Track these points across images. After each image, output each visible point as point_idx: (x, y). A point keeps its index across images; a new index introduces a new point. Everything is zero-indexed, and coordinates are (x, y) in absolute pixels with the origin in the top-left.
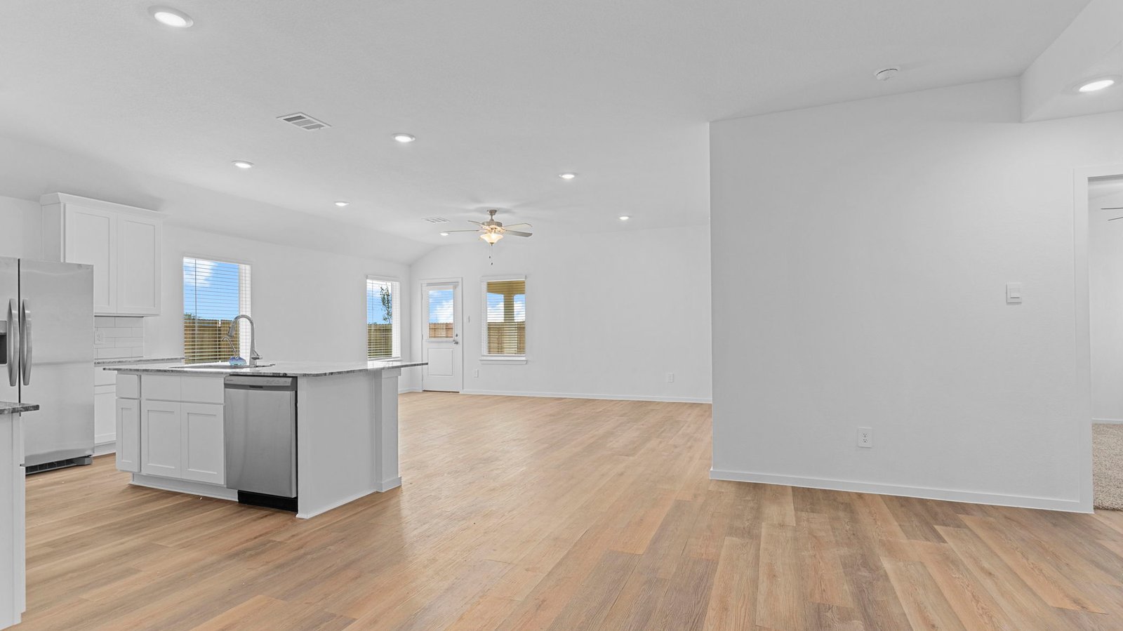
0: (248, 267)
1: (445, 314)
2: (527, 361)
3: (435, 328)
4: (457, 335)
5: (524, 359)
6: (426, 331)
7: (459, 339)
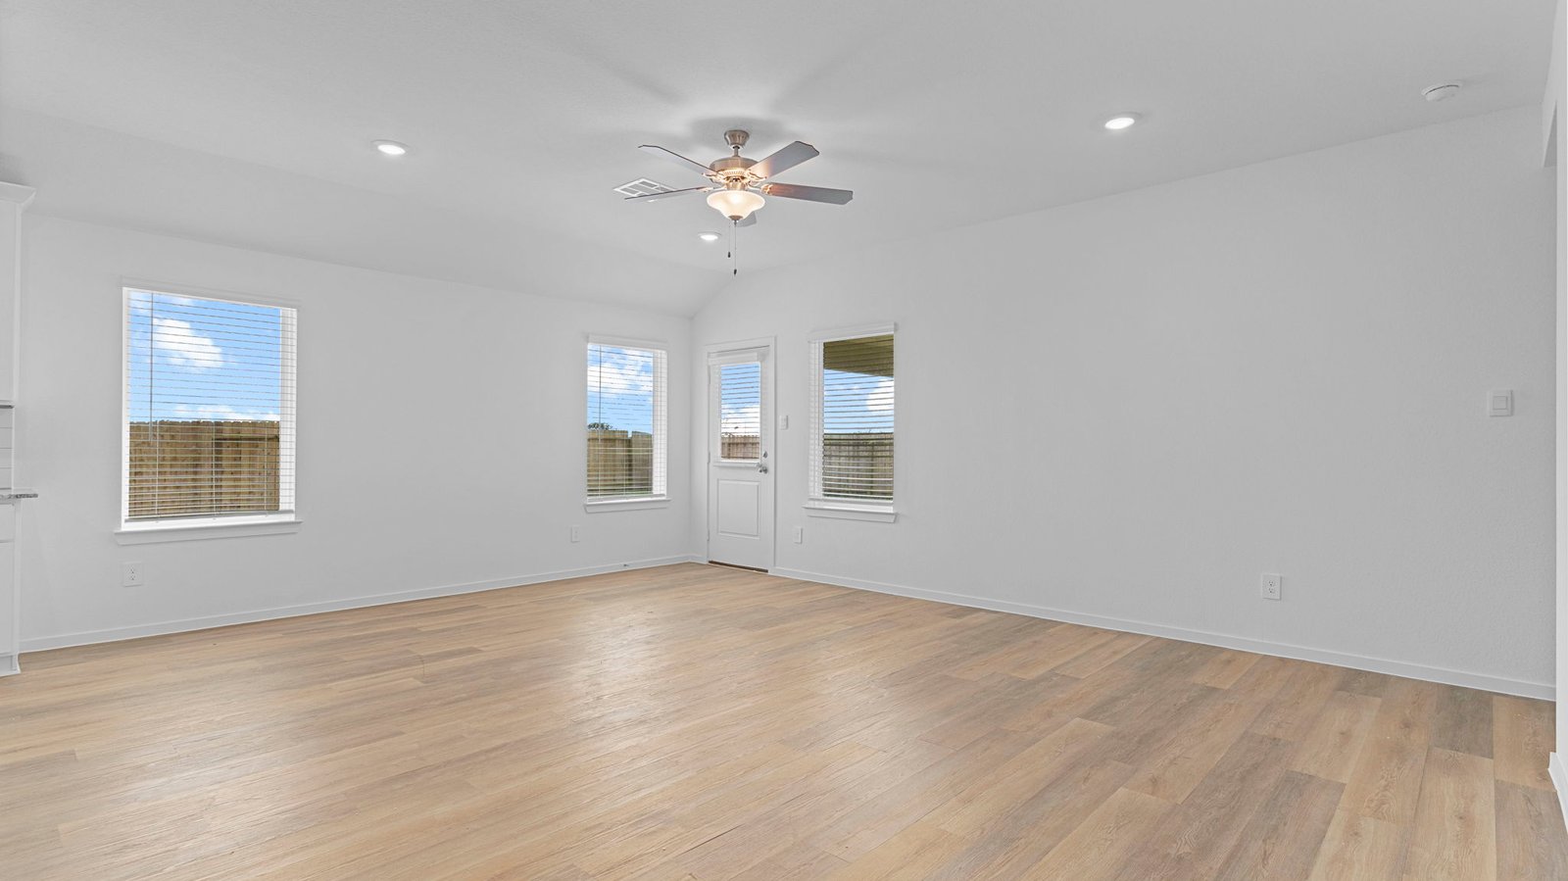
0: (292, 313)
1: (746, 422)
2: (896, 515)
3: (736, 446)
4: (765, 455)
5: (890, 509)
6: (718, 450)
7: (770, 462)
